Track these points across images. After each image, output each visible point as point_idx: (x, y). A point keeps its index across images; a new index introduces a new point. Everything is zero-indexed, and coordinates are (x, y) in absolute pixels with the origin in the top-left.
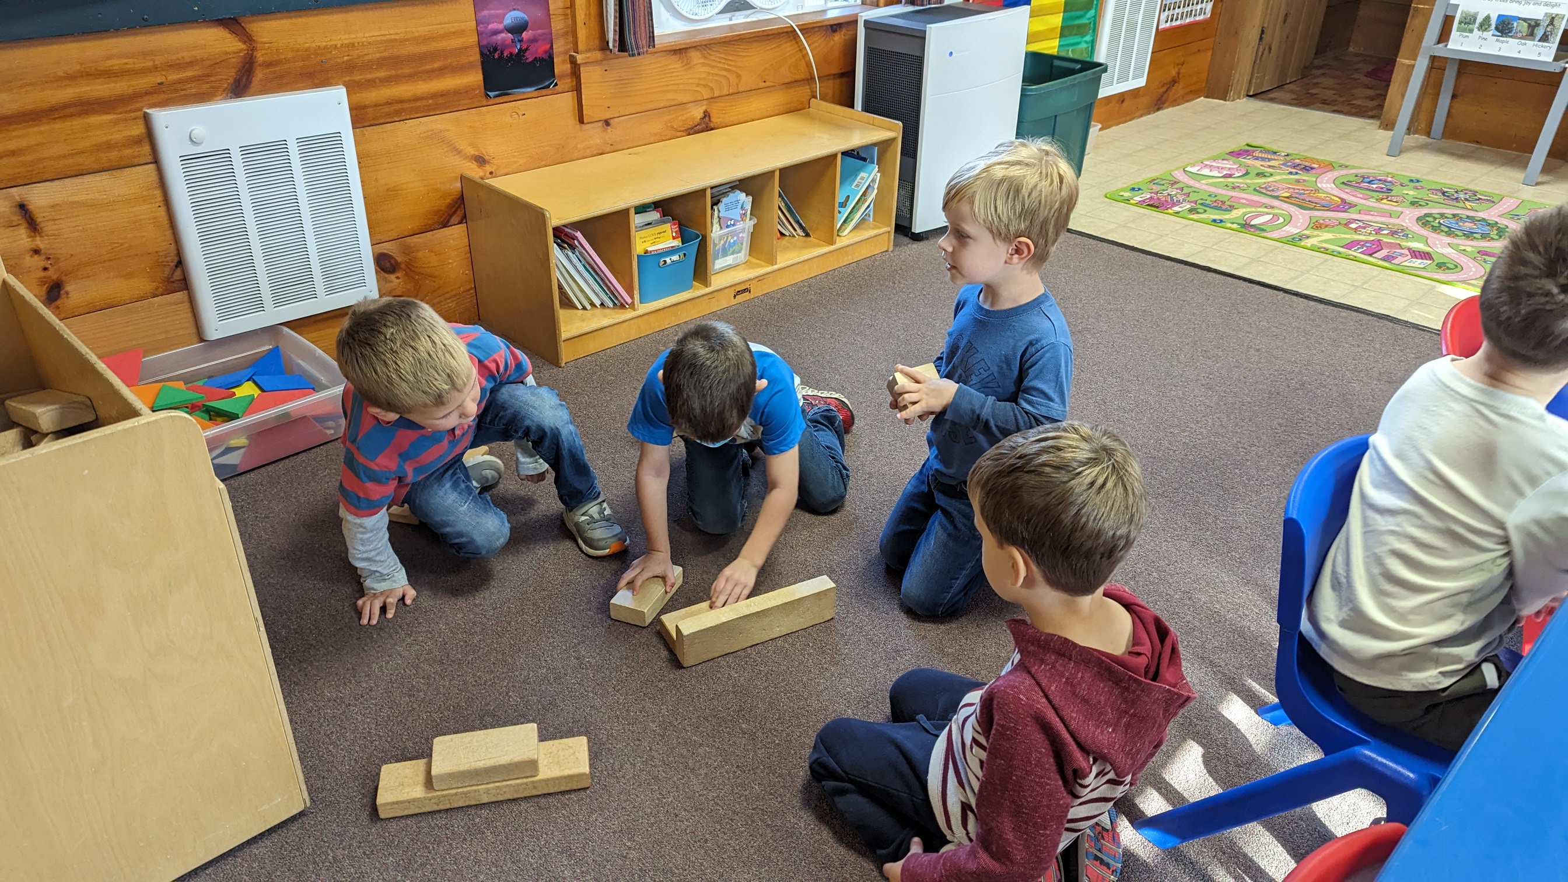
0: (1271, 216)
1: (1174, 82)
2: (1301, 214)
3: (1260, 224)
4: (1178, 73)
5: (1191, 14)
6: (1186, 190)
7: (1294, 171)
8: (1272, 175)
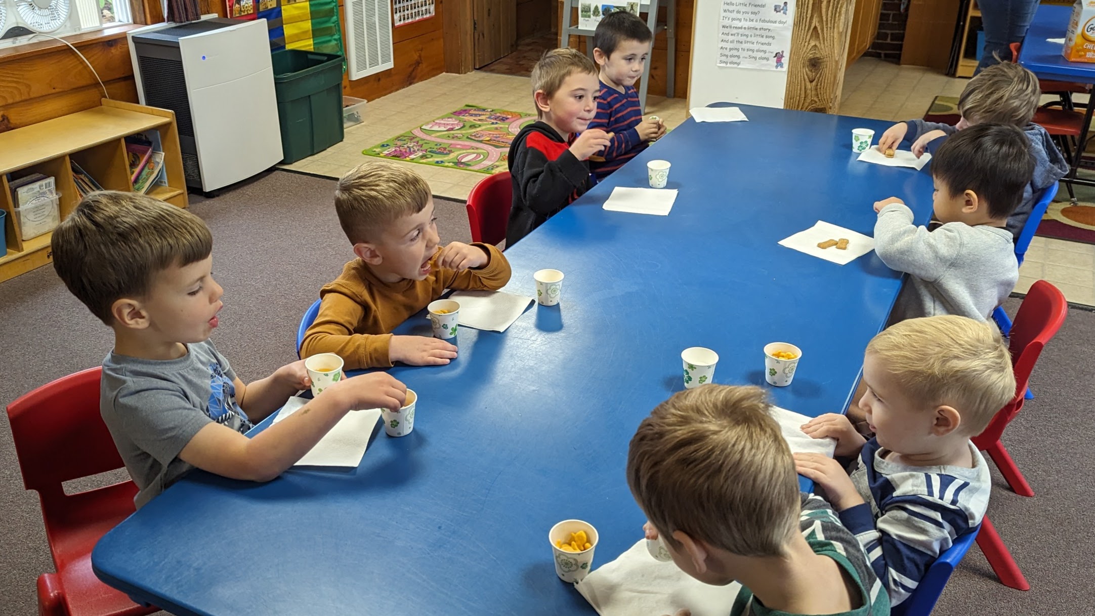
0: (475, 155)
1: (418, 63)
2: (495, 151)
3: (468, 161)
4: (420, 56)
5: (419, 14)
6: (420, 143)
7: (495, 121)
8: (480, 126)
